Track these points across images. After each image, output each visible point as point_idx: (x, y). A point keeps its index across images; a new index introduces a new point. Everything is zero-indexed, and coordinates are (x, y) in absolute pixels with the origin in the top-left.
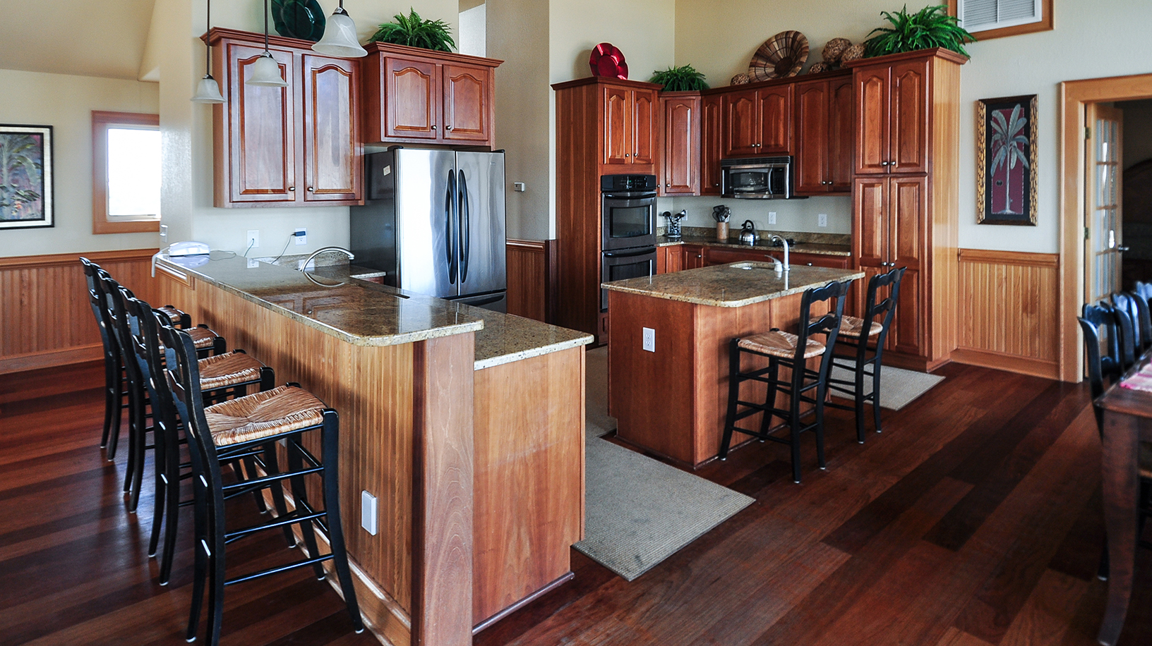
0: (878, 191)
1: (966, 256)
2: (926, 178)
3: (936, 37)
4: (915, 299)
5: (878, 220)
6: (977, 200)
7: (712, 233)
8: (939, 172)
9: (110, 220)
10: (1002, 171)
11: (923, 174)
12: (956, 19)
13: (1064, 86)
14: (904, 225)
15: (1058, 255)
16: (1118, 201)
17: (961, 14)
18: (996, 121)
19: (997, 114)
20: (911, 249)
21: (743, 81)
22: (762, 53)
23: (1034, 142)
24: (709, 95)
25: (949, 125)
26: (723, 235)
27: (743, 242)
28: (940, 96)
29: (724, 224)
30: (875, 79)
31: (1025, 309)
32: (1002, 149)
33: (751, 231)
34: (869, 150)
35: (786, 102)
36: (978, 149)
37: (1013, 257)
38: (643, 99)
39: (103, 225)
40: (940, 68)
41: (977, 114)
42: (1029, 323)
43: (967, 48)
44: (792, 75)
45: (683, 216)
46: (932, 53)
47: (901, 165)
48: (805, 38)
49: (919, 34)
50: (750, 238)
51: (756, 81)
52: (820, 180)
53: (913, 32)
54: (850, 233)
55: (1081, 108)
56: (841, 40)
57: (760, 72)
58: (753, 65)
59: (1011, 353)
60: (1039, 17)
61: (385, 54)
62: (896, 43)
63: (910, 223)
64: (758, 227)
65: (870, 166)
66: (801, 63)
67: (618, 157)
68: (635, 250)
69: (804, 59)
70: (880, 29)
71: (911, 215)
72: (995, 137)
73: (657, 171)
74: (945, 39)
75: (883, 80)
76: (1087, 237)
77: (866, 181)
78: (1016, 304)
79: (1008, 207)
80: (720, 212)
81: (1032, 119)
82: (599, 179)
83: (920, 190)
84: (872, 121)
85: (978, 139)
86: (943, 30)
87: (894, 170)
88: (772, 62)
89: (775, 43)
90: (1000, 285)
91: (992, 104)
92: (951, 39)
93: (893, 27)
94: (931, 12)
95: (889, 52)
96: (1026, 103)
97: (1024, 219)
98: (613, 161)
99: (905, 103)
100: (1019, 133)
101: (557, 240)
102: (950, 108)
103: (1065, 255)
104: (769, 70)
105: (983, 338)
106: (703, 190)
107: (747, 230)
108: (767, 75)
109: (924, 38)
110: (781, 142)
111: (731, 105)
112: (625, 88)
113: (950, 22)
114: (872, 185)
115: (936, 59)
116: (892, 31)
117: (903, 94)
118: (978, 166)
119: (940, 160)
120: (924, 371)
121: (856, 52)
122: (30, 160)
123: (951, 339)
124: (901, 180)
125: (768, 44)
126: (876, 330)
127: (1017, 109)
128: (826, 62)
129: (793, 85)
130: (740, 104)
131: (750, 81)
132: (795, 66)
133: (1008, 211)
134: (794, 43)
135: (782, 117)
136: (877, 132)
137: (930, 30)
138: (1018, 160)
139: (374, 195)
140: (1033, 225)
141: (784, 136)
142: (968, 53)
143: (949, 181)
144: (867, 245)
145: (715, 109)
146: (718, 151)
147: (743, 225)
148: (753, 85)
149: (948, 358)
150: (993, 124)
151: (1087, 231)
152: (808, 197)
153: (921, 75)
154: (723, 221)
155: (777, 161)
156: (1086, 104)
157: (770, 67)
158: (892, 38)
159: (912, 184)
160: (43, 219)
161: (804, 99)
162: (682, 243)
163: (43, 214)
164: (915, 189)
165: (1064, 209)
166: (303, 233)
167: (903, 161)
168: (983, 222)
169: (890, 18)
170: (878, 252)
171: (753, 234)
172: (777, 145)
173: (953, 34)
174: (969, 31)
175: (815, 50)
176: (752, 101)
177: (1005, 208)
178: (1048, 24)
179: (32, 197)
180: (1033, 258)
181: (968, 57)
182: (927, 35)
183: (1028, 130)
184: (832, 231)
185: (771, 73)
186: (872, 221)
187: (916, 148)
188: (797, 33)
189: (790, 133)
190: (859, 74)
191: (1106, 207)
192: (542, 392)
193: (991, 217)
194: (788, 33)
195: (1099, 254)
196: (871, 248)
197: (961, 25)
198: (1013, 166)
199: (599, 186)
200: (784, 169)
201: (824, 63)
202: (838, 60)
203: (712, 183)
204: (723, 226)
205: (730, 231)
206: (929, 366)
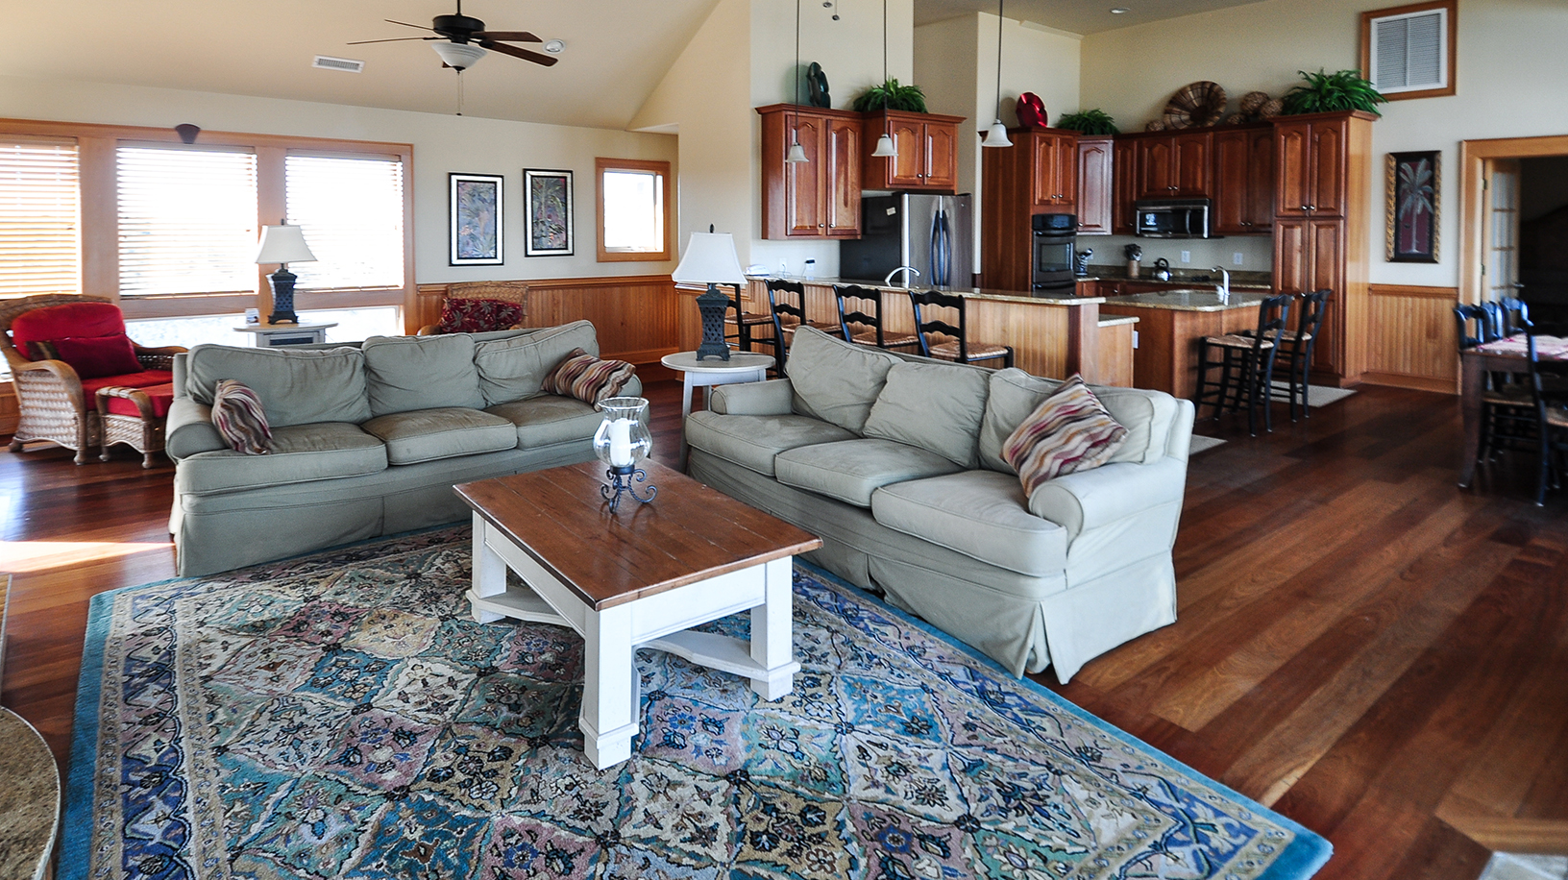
0: (1297, 231)
1: (1375, 290)
2: (1342, 222)
3: (1352, 98)
4: (1331, 325)
5: (1297, 258)
6: (1387, 241)
7: (1124, 271)
8: (1353, 217)
9: (607, 250)
10: (1409, 215)
11: (1339, 217)
12: (1368, 82)
13: (1464, 145)
14: (1321, 262)
15: (1457, 288)
16: (1514, 243)
17: (1374, 78)
18: (1405, 172)
19: (1405, 166)
20: (1328, 282)
21: (1159, 127)
22: (1176, 100)
23: (1438, 192)
24: (1123, 140)
25: (1362, 175)
26: (1135, 272)
27: (1157, 278)
28: (1355, 148)
29: (1135, 262)
30: (1295, 134)
31: (1428, 335)
32: (1410, 197)
33: (1166, 269)
34: (1289, 196)
35: (1204, 149)
36: (1388, 196)
37: (1418, 290)
38: (1066, 145)
39: (604, 256)
40: (1355, 125)
41: (1388, 167)
42: (1431, 347)
43: (1380, 107)
44: (1210, 124)
45: (1089, 254)
46: (1348, 113)
47: (1319, 209)
48: (1222, 89)
49: (1336, 94)
50: (1164, 276)
51: (1173, 128)
52: (1239, 221)
53: (1330, 92)
54: (1269, 270)
55: (1479, 164)
56: (1259, 93)
57: (1175, 118)
58: (1167, 112)
59: (1416, 372)
60: (1443, 84)
61: (889, 118)
62: (1314, 102)
63: (1327, 260)
64: (1172, 265)
65: (1290, 210)
66: (1219, 113)
67: (1046, 198)
68: (1057, 284)
69: (1222, 110)
70: (1298, 88)
71: (1328, 252)
72: (1404, 186)
73: (1077, 211)
74: (1360, 100)
75: (1303, 136)
76: (1483, 273)
77: (1287, 223)
78: (1420, 330)
79: (1414, 246)
80: (1130, 251)
81: (1437, 172)
82: (1031, 218)
83: (1337, 231)
84: (1292, 170)
85: (1388, 187)
86: (1358, 92)
87: (1312, 213)
88: (1187, 109)
89: (1190, 93)
90: (1406, 316)
91: (1401, 157)
92: (1365, 101)
93: (1309, 86)
94: (1347, 76)
95: (1308, 110)
96: (1431, 158)
97: (1428, 257)
98: (1043, 202)
99: (1323, 157)
100: (1425, 183)
101: (982, 273)
102: (1364, 159)
103: (1465, 288)
104: (1185, 117)
105: (1390, 362)
106: (1115, 230)
107: (1159, 267)
108: (1183, 122)
109: (1341, 99)
110: (1199, 185)
111: (1146, 150)
112: (1051, 135)
113: (1364, 84)
114: (1292, 227)
115: (1351, 118)
116: (1310, 90)
117: (1322, 148)
118: (1388, 212)
119: (1354, 205)
120: (1337, 386)
121: (1275, 106)
122: (558, 200)
123: (1362, 362)
124: (1319, 222)
125: (1182, 92)
126: (1307, 337)
127: (1423, 163)
128: (1244, 113)
129: (1211, 134)
130: (1156, 149)
131: (1166, 128)
132: (1213, 115)
133: (1415, 251)
134: (1210, 93)
135: (1200, 163)
136: (1297, 180)
137: (1346, 92)
138: (1424, 207)
139: (869, 231)
140: (1436, 262)
141: (1202, 181)
142: (1379, 112)
143: (1362, 225)
144: (1286, 279)
145: (1129, 154)
146: (1131, 193)
147: (1155, 263)
148: (1168, 132)
149: (1359, 379)
150: (1402, 175)
151: (1483, 268)
152: (1222, 237)
153: (1338, 133)
154: (1134, 259)
155: (1195, 203)
156: (1484, 160)
157: (1184, 114)
158: (1310, 97)
159: (1330, 226)
160: (566, 249)
161: (1223, 147)
162: (1097, 279)
163: (567, 245)
164: (1331, 230)
165: (1464, 249)
166: (813, 261)
167: (1321, 206)
168: (1392, 260)
169: (1307, 78)
170: (1297, 284)
171: (1167, 272)
172: (1195, 188)
173: (1367, 96)
174: (1380, 92)
175: (1232, 100)
176: (1169, 147)
177: (1410, 247)
178: (1451, 90)
179: (559, 230)
180: (1436, 291)
181: (1380, 115)
182: (1343, 96)
183: (1433, 181)
184: (1248, 269)
185: (1186, 121)
186: (1291, 258)
187: (1333, 195)
188: (1214, 84)
189: (1208, 178)
190: (1280, 129)
191: (1502, 249)
192: (1114, 349)
193: (1400, 256)
194: (1204, 83)
195: (1494, 288)
196: (1291, 281)
197: (1373, 87)
198: (1419, 211)
199: (1031, 225)
200: (1203, 211)
201: (1242, 114)
202: (1257, 112)
203: (1124, 222)
204: (1135, 264)
205: (1141, 269)
206: (1343, 381)
